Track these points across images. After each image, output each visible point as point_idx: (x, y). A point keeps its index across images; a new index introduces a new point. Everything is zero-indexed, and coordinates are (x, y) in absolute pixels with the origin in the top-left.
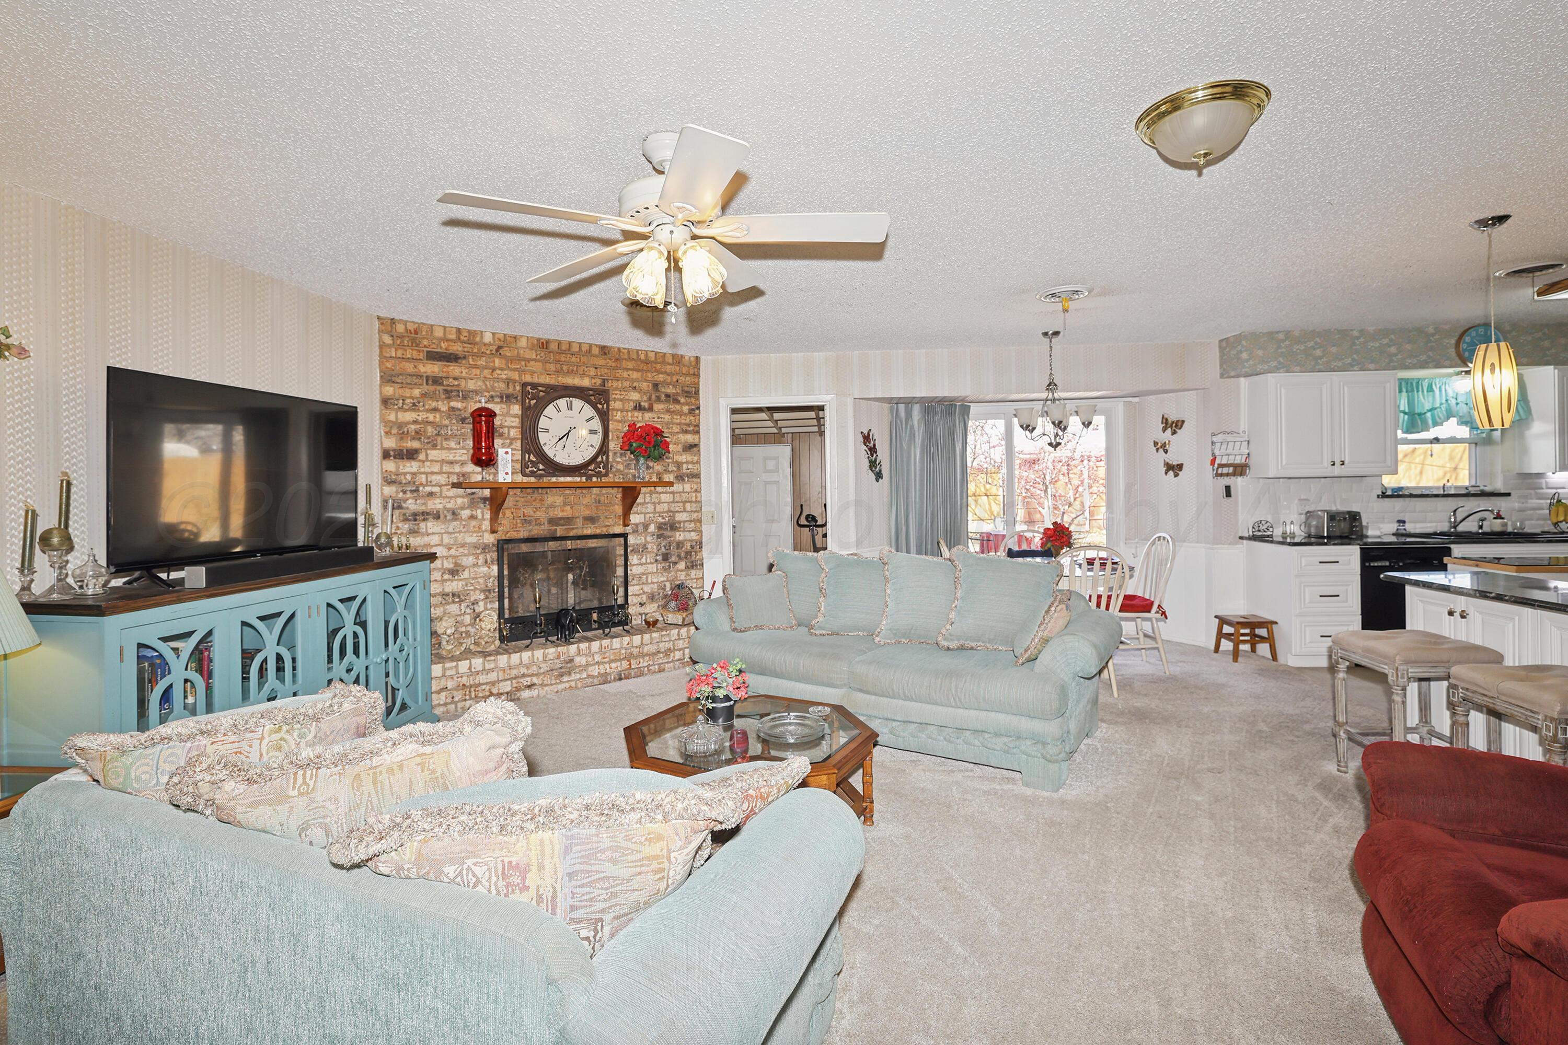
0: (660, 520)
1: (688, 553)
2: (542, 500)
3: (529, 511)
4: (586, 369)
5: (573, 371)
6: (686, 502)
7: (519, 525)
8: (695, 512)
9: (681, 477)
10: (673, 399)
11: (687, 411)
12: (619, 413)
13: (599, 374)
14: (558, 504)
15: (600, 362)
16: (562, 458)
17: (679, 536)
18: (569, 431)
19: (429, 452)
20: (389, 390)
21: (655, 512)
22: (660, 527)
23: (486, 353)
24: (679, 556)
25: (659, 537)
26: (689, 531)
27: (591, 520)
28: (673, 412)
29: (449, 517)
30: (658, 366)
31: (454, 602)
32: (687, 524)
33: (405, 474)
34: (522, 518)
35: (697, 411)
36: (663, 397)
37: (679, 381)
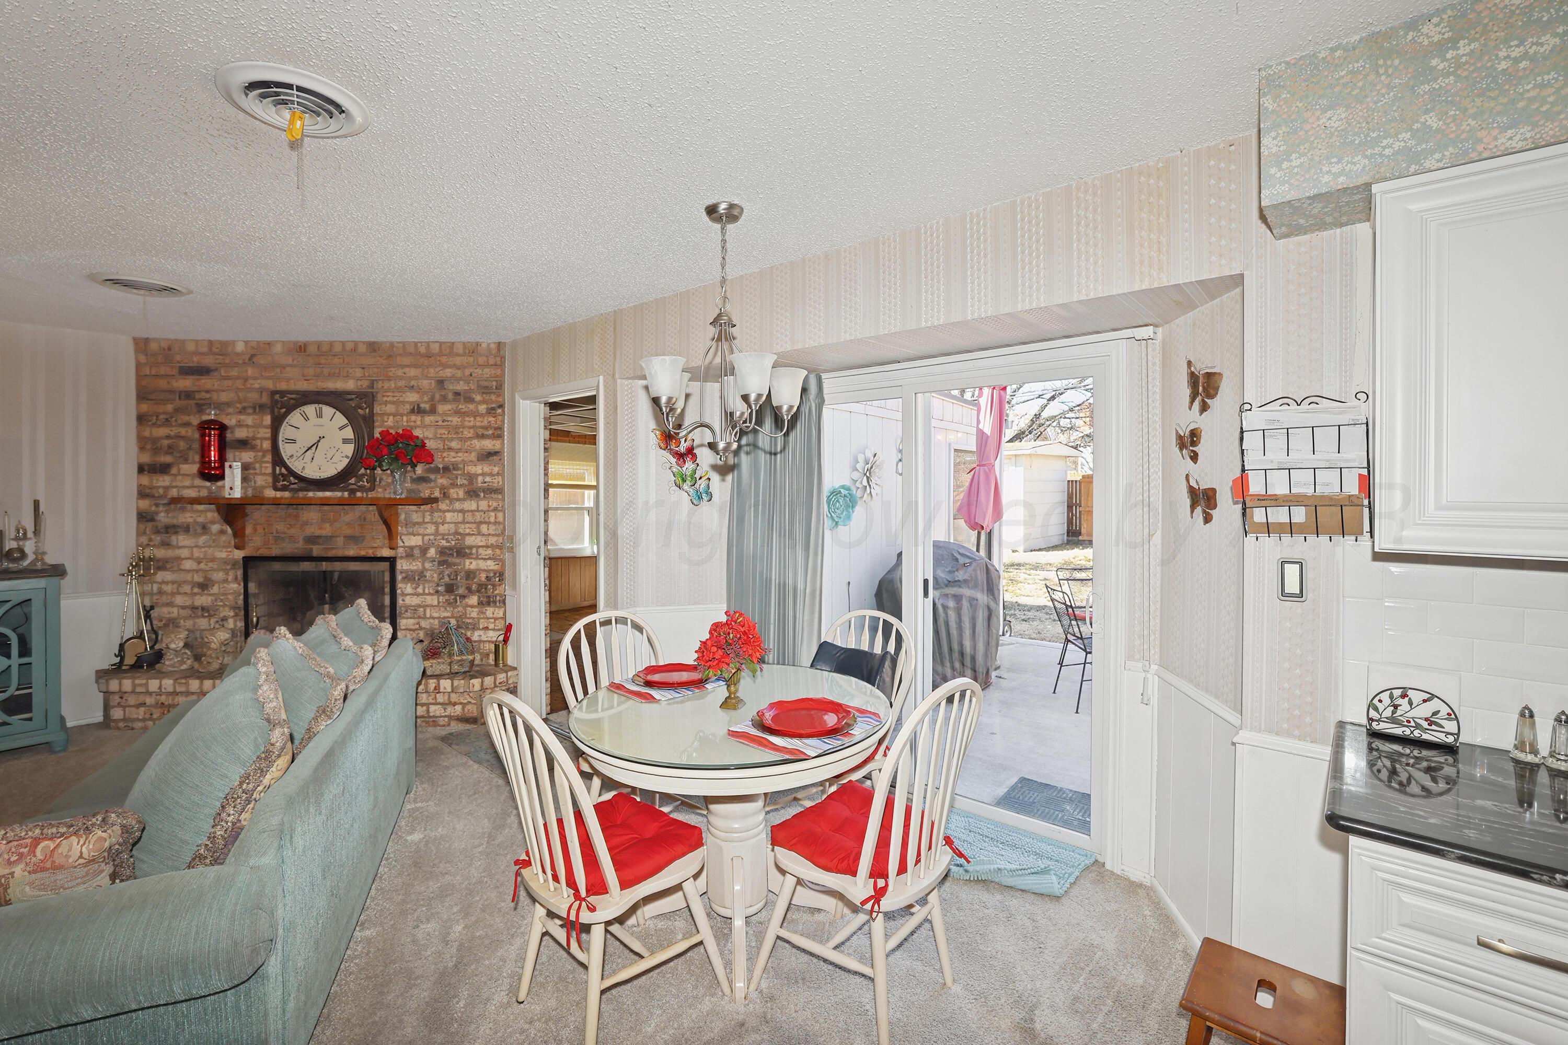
0: (444, 543)
1: (482, 587)
2: (297, 516)
3: (281, 527)
4: (351, 371)
5: (334, 373)
6: (481, 523)
7: (271, 542)
8: (493, 535)
9: (474, 492)
10: (465, 398)
11: (484, 411)
12: (391, 418)
13: (367, 374)
14: (314, 521)
15: (368, 361)
16: (312, 472)
17: (471, 564)
18: (319, 441)
19: (181, 466)
20: (145, 407)
21: (437, 533)
22: (442, 552)
23: (238, 363)
24: (469, 589)
25: (441, 563)
26: (484, 559)
27: (353, 539)
28: (464, 413)
29: (199, 530)
30: (444, 359)
31: (203, 616)
32: (481, 551)
33: (158, 487)
34: (275, 534)
35: (499, 411)
36: (450, 396)
37: (473, 375)
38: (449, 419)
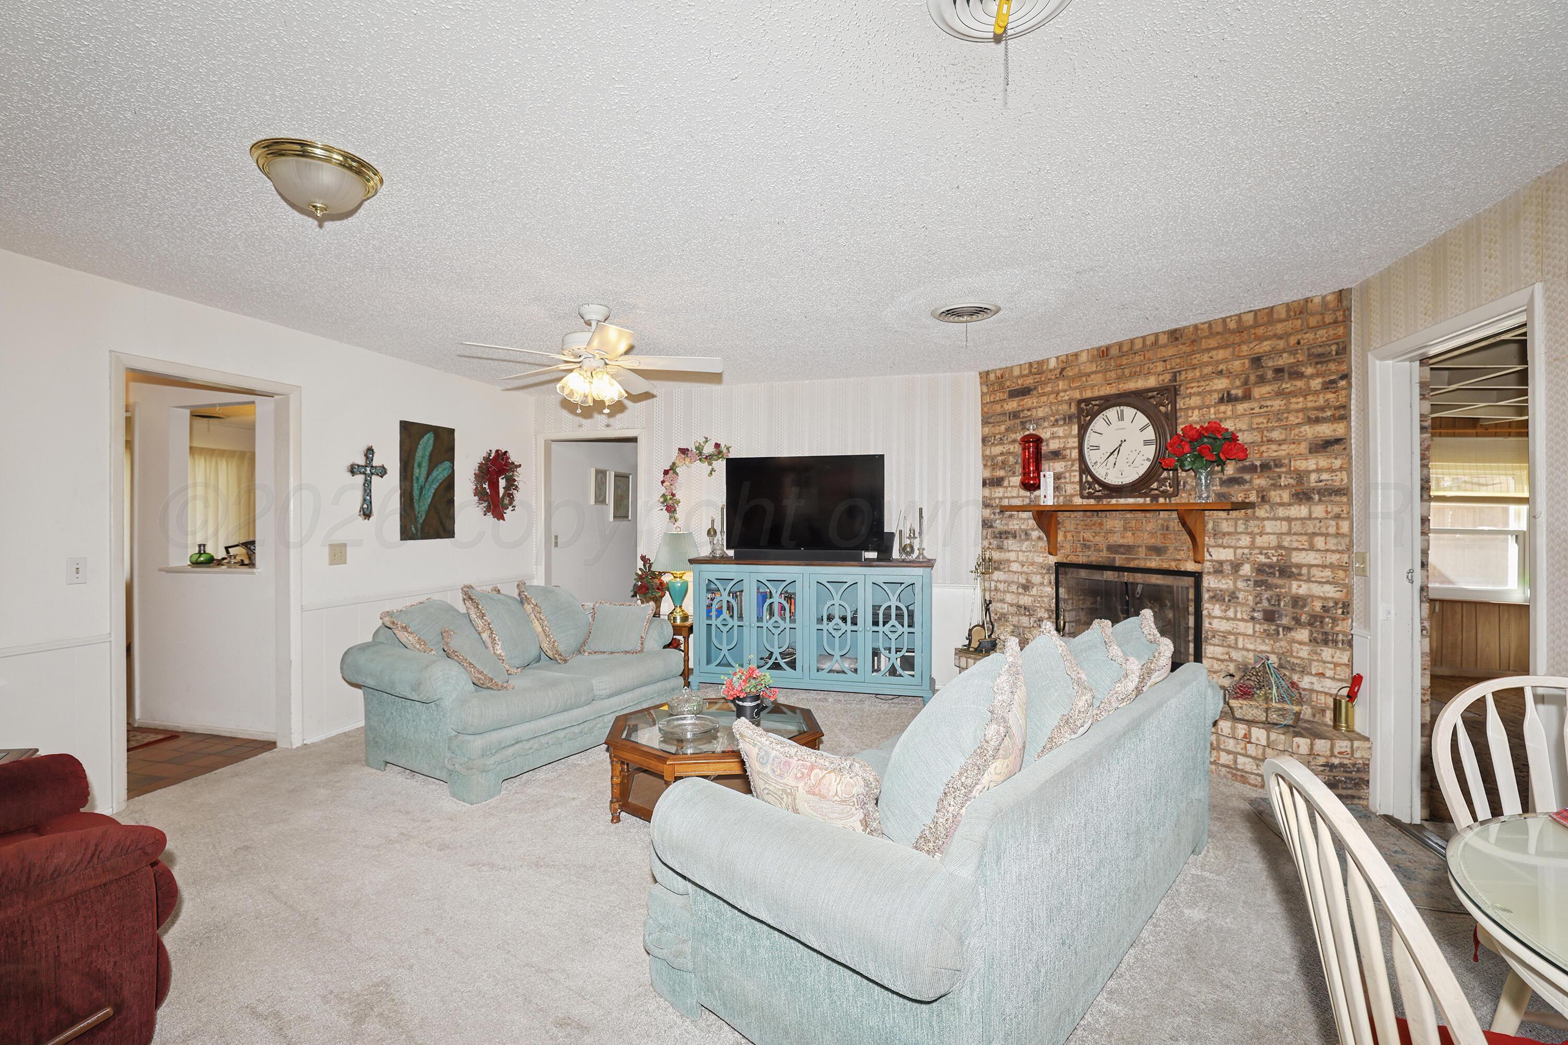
0: (1262, 559)
1: (1316, 619)
2: (1101, 524)
3: (1088, 535)
4: (1151, 366)
5: (1136, 372)
6: (1315, 534)
7: (1079, 549)
8: (1333, 551)
9: (1304, 494)
10: (1290, 374)
11: (1319, 387)
12: (1196, 412)
13: (1169, 367)
14: (1117, 529)
15: (1171, 351)
16: (1114, 479)
17: (1299, 588)
18: (1120, 445)
19: (1011, 478)
20: (986, 430)
21: (1252, 546)
22: (1260, 569)
23: (1052, 379)
24: (1297, 620)
25: (1257, 584)
26: (1320, 583)
27: (1157, 550)
28: (1289, 393)
29: (1023, 537)
30: (1261, 331)
31: (1025, 615)
32: (1314, 571)
33: (995, 499)
34: (1082, 542)
36: (1270, 375)
37: (1302, 342)
38: (1269, 403)
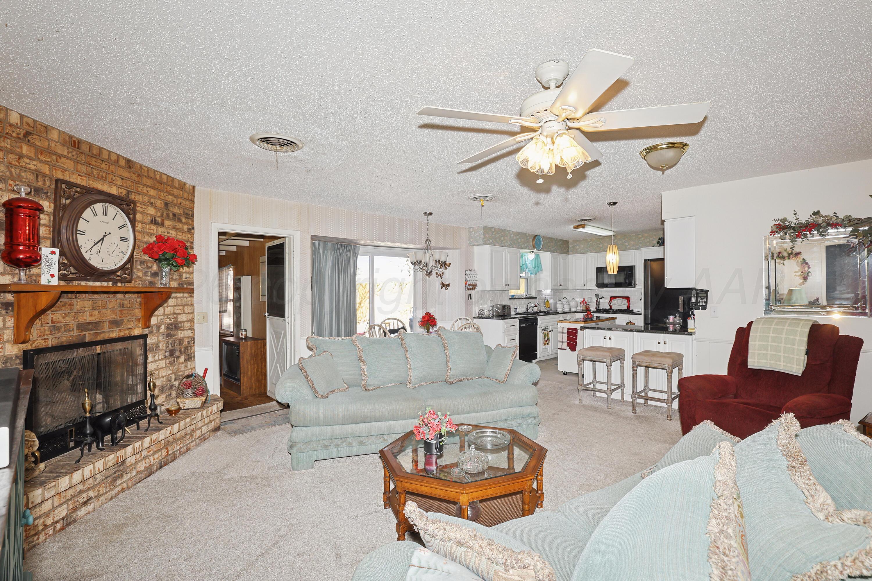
0: (168, 321)
1: (186, 348)
4: (114, 178)
5: (102, 177)
6: (185, 305)
7: (47, 332)
8: (190, 313)
10: (178, 219)
11: (186, 230)
13: (125, 185)
14: (86, 309)
15: (126, 174)
16: (96, 263)
17: (181, 334)
18: (104, 236)
22: (168, 327)
23: (11, 136)
24: (180, 351)
25: (167, 336)
27: (115, 323)
28: (178, 229)
30: (169, 188)
32: (185, 324)
34: (50, 324)
35: (193, 231)
36: (171, 215)
37: (182, 204)
38: (171, 231)
